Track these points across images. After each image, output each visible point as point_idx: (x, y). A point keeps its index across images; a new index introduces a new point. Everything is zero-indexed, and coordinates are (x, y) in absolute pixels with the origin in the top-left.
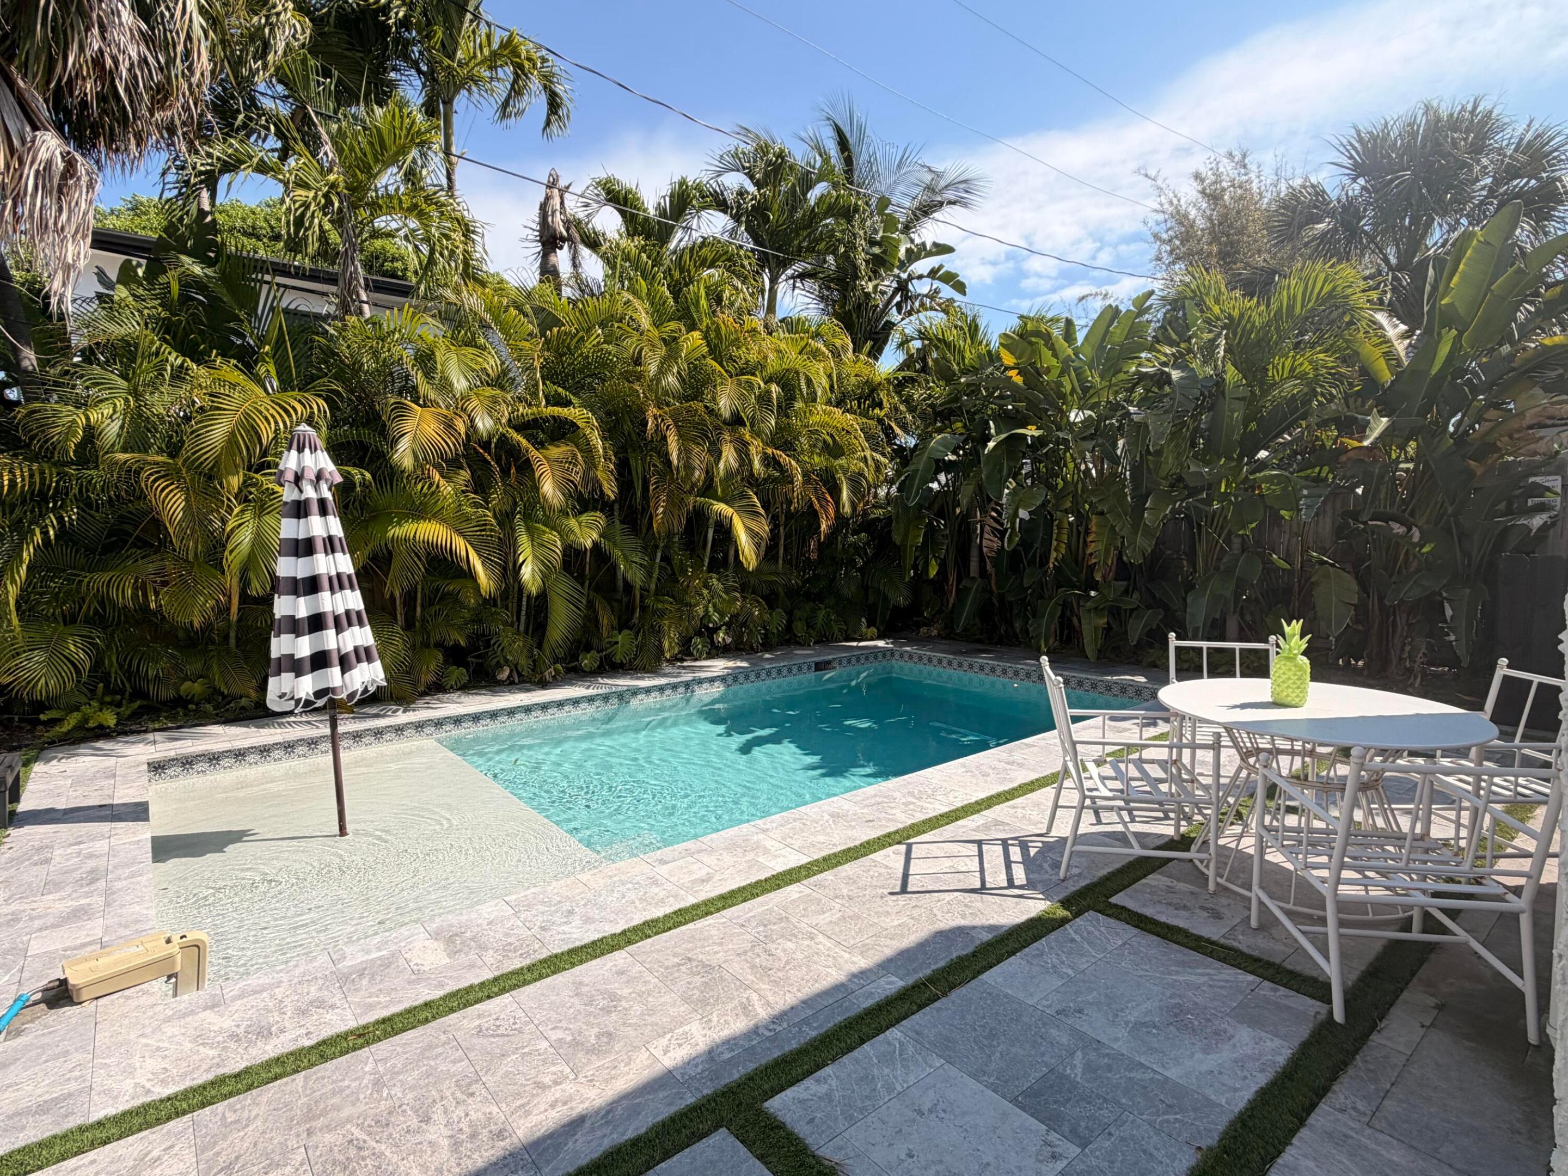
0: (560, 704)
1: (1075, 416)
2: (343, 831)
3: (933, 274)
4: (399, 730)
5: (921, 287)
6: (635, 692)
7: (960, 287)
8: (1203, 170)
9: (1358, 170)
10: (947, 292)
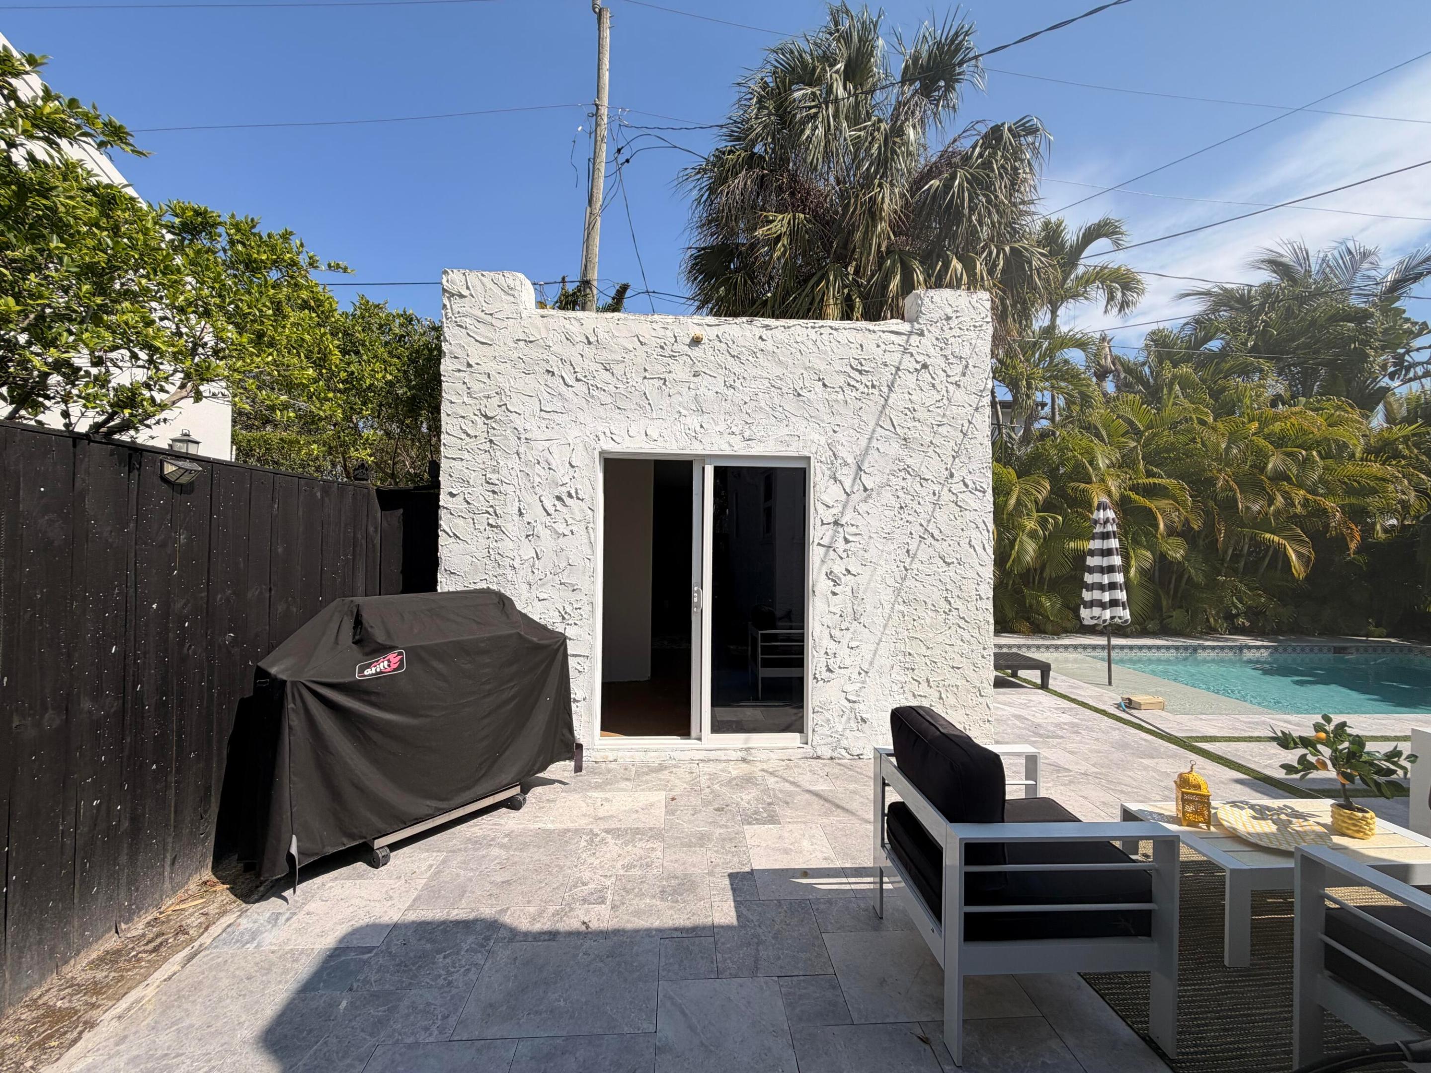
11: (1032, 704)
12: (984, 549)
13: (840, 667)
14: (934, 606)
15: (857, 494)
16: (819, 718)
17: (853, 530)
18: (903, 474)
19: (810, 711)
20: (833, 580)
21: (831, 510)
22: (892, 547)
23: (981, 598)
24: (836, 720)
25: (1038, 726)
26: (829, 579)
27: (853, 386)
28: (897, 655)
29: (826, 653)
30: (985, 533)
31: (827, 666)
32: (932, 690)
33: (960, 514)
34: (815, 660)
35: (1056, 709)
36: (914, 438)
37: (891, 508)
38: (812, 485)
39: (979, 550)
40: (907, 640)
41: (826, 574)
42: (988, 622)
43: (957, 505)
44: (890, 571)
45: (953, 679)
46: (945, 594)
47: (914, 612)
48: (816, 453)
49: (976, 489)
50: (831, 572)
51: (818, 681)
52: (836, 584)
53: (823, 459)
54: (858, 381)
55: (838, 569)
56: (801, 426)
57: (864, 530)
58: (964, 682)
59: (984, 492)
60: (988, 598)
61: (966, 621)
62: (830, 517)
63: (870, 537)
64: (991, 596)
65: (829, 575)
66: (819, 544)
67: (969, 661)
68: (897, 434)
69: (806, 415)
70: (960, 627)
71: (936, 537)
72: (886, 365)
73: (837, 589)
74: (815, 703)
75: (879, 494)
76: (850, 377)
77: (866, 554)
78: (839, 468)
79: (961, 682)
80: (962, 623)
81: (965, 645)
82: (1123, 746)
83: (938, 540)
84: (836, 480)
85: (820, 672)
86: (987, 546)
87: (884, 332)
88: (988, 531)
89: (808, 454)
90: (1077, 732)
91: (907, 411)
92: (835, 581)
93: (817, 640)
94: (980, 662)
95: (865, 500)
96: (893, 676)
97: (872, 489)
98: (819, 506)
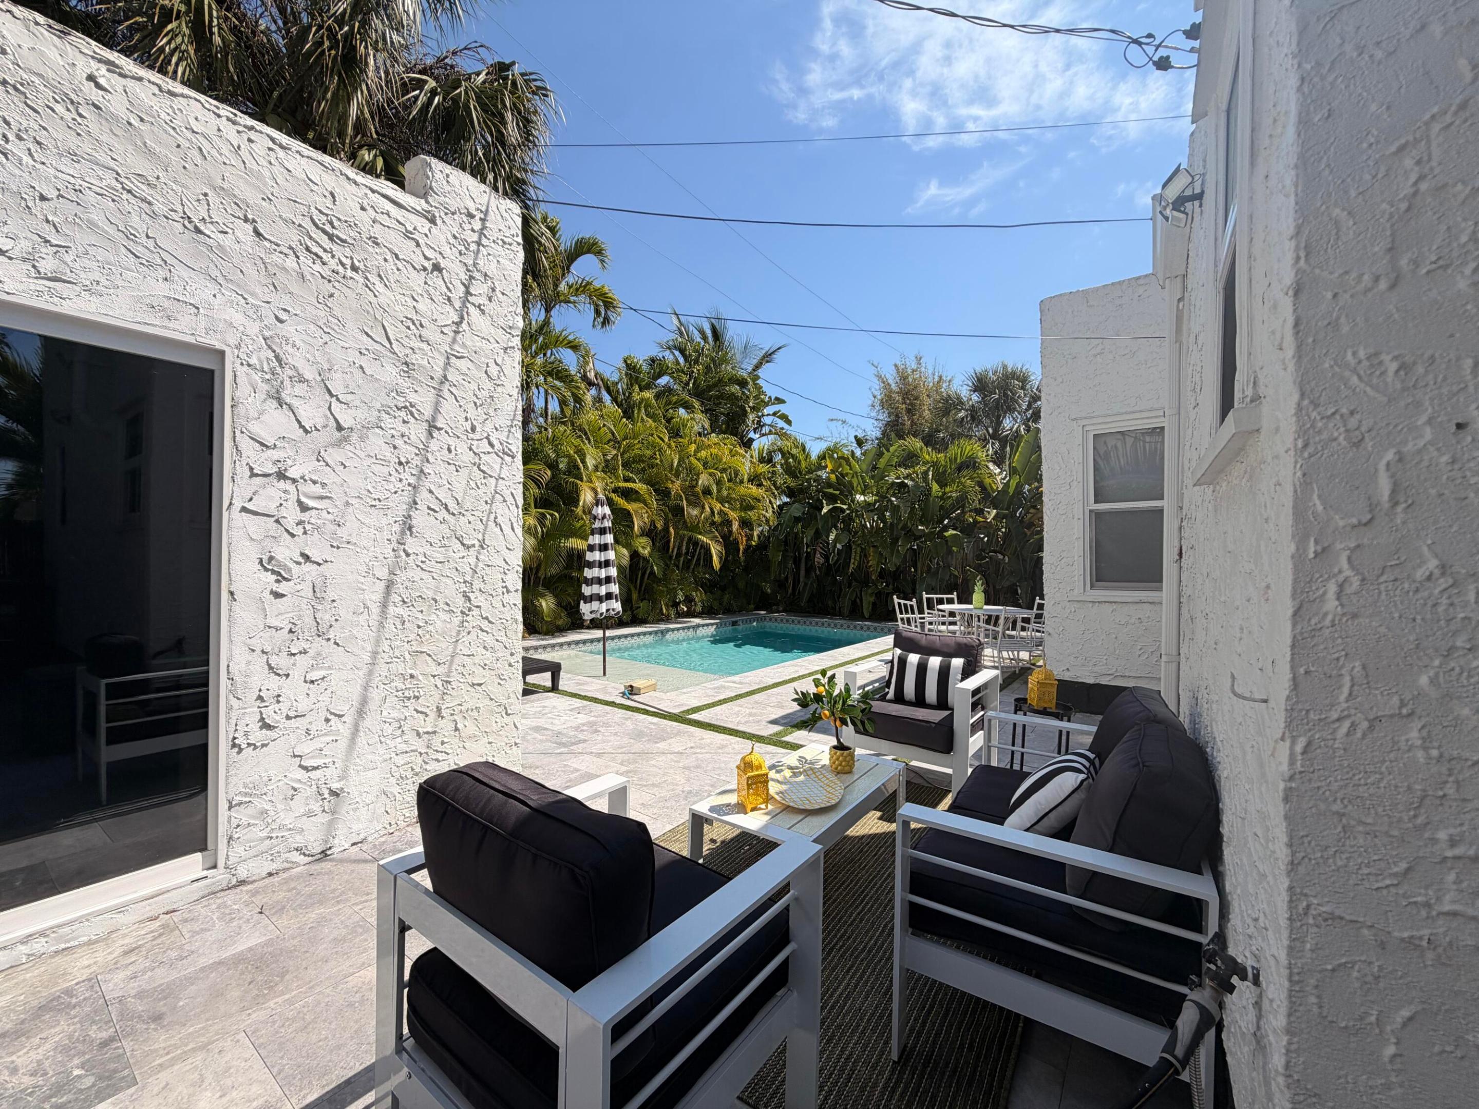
0: (626, 636)
1: (860, 498)
2: (605, 674)
3: (774, 414)
4: (561, 645)
5: (767, 420)
6: (668, 630)
7: (789, 422)
8: (899, 363)
9: (976, 389)
10: (781, 424)
11: (547, 710)
12: (513, 529)
13: (288, 718)
14: (448, 605)
15: (324, 432)
16: (242, 815)
17: (317, 490)
18: (403, 413)
19: (223, 805)
20: (274, 572)
21: (270, 452)
22: (384, 521)
23: (508, 592)
24: (280, 807)
25: (559, 734)
26: (266, 570)
27: (316, 255)
28: (392, 681)
29: (260, 698)
30: (513, 508)
31: (262, 719)
32: (444, 721)
33: (483, 481)
34: (234, 715)
35: (571, 710)
36: (420, 366)
37: (384, 462)
38: (228, 403)
39: (507, 529)
40: (407, 656)
41: (261, 561)
42: (516, 621)
43: (480, 470)
44: (381, 557)
45: (473, 699)
46: (463, 588)
47: (419, 616)
48: (238, 347)
49: (504, 453)
50: (271, 559)
51: (241, 750)
52: (281, 578)
53: (254, 361)
54: (325, 250)
55: (286, 552)
56: (202, 290)
57: (336, 493)
58: (488, 702)
59: (513, 457)
60: (516, 591)
61: (490, 622)
62: (270, 465)
63: (347, 503)
64: (520, 588)
65: (267, 564)
66: (244, 509)
67: (493, 673)
68: (394, 353)
69: (215, 273)
70: (483, 631)
71: (451, 510)
72: (377, 244)
73: (282, 588)
74: (233, 791)
75: (362, 439)
76: (311, 238)
77: (339, 531)
78: (287, 382)
79: (483, 703)
80: (485, 625)
81: (488, 653)
82: (638, 735)
83: (453, 514)
84: (281, 403)
85: (246, 734)
86: (515, 525)
87: (373, 191)
88: (517, 506)
89: (218, 345)
90: (596, 731)
91: (410, 324)
92: (279, 574)
93: (238, 678)
94: (506, 672)
95: (338, 444)
96: (385, 713)
97: (351, 429)
98: (245, 443)
